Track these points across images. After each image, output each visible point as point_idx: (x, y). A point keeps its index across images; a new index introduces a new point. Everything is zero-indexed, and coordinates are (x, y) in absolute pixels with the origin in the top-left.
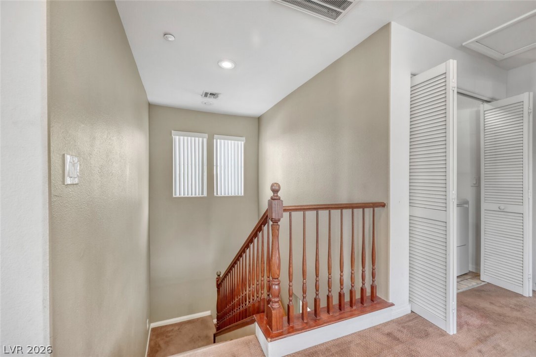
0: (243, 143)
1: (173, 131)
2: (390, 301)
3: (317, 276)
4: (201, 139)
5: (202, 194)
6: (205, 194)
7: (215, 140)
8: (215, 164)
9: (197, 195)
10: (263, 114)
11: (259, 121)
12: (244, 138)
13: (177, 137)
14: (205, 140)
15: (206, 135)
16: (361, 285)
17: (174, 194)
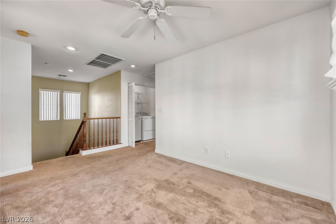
0: (80, 95)
1: (39, 89)
2: (121, 143)
3: (98, 136)
4: (56, 93)
5: (57, 118)
6: (59, 119)
7: (64, 93)
8: (64, 104)
9: (54, 119)
10: (91, 82)
11: (88, 84)
12: (80, 93)
13: (42, 92)
14: (59, 93)
15: (59, 91)
16: (113, 139)
17: (40, 119)
